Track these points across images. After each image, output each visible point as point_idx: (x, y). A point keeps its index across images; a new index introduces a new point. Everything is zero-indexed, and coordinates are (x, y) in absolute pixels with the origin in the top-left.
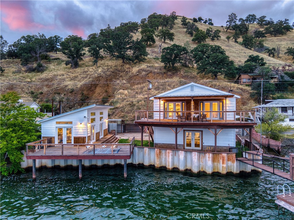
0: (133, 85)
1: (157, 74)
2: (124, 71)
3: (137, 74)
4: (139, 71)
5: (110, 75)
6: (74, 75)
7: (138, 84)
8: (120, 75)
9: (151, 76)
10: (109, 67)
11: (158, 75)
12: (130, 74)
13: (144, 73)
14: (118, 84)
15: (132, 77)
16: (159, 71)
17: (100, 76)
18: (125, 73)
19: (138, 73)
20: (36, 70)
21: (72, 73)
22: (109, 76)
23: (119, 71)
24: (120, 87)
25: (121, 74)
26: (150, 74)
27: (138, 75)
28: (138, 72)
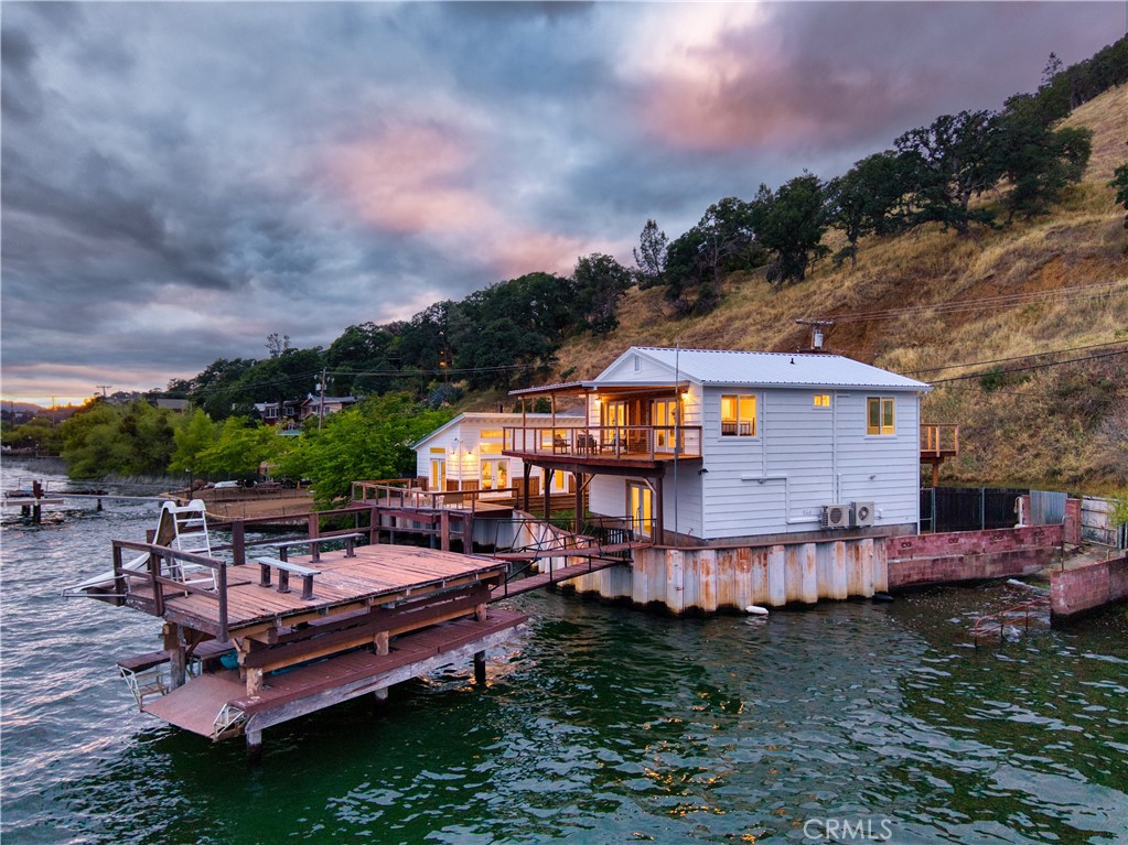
0: (961, 324)
1: (1088, 258)
2: (947, 271)
3: (988, 274)
4: (1001, 264)
5: (883, 297)
6: (773, 312)
7: (980, 315)
8: (925, 288)
9: (1053, 277)
10: (890, 266)
11: (1092, 261)
12: (962, 280)
13: (1021, 264)
14: (904, 325)
15: (964, 290)
16: (1102, 243)
17: (843, 305)
18: (945, 277)
19: (992, 272)
20: (694, 312)
21: (773, 307)
22: (878, 300)
23: (926, 274)
24: (904, 336)
25: (932, 284)
26: (1050, 265)
27: (991, 277)
28: (994, 267)
